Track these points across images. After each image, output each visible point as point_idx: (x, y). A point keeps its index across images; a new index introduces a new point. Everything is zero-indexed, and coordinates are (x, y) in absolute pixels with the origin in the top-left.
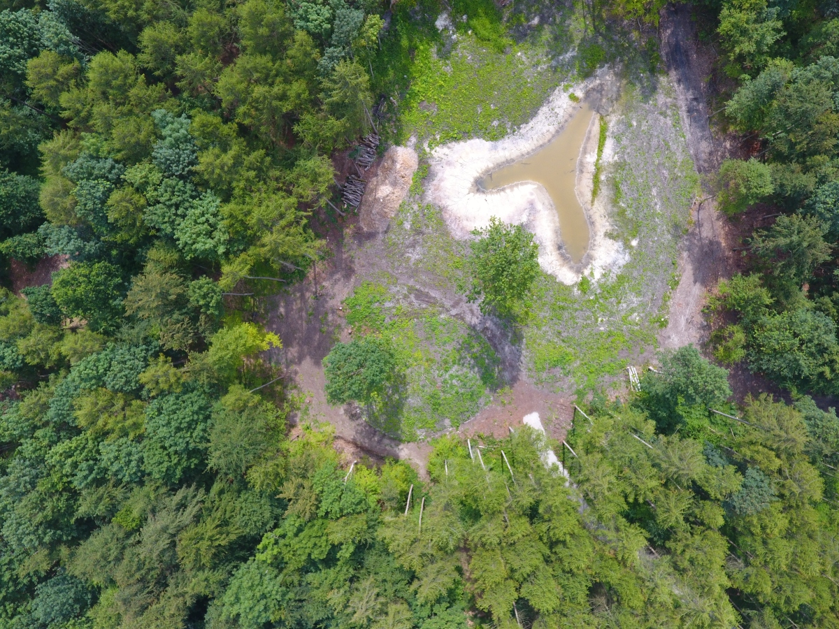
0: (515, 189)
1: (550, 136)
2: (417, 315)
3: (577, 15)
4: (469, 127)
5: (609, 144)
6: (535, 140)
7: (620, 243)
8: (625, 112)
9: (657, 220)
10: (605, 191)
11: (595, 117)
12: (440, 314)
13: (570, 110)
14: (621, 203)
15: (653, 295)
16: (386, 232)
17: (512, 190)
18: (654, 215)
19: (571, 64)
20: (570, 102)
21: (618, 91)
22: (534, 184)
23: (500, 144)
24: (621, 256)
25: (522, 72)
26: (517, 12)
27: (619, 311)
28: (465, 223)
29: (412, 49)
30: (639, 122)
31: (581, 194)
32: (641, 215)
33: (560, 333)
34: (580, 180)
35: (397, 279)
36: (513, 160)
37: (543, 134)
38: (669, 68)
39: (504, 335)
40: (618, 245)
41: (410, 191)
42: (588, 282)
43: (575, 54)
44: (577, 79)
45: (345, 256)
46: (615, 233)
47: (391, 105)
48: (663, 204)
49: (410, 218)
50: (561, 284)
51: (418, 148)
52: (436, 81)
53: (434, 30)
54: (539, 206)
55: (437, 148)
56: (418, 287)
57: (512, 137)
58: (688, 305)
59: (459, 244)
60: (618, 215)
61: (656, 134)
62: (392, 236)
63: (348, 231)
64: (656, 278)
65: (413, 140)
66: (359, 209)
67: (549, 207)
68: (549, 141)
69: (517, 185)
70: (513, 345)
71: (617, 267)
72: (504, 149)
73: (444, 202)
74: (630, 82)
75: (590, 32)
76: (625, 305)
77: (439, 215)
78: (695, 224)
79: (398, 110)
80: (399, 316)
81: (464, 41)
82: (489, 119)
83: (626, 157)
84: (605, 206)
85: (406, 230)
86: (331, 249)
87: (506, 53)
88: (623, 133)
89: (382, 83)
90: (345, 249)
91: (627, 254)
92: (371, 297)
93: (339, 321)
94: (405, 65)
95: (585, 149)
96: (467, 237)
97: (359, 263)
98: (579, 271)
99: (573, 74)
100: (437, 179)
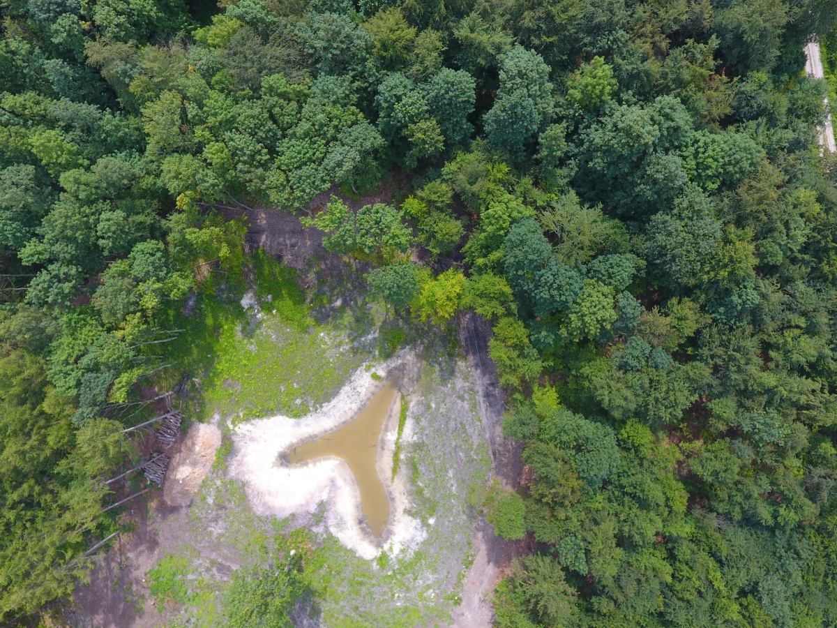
0: (318, 464)
1: (353, 414)
2: (219, 588)
5: (409, 423)
6: (337, 417)
7: (419, 521)
8: (425, 393)
9: (453, 501)
10: (404, 470)
11: (397, 396)
13: (373, 389)
14: (419, 483)
15: (448, 573)
16: (189, 506)
17: (315, 465)
18: (450, 496)
19: (373, 345)
20: (373, 381)
21: (419, 371)
22: (336, 460)
23: (303, 420)
24: (419, 533)
25: (324, 352)
26: (320, 293)
27: (415, 588)
28: (267, 498)
29: (217, 328)
30: (438, 404)
31: (382, 471)
32: (438, 495)
33: (357, 608)
34: (381, 456)
35: (200, 552)
36: (316, 436)
37: (345, 412)
38: (467, 352)
39: (303, 609)
40: (416, 522)
41: (213, 466)
42: (388, 556)
43: (377, 335)
44: (379, 359)
45: (149, 529)
46: (414, 510)
47: (193, 384)
48: (458, 486)
49: (213, 493)
50: (360, 559)
51: (221, 425)
52: (240, 360)
53: (240, 308)
54: (340, 482)
55: (241, 425)
56: (220, 560)
57: (314, 415)
58: (481, 583)
59: (260, 520)
60: (416, 493)
61: (453, 417)
62: (196, 511)
63: (153, 505)
64: (452, 557)
65: (217, 417)
66: (163, 483)
67: (351, 482)
68: (352, 418)
69: (320, 460)
70: (311, 618)
71: (415, 543)
72: (307, 425)
73: (247, 477)
74: (430, 364)
75: (391, 316)
76: (421, 582)
77: (241, 490)
79: (202, 389)
80: (202, 589)
81: (268, 320)
82: (292, 397)
83: (424, 438)
84: (404, 485)
85: (209, 505)
86: (135, 521)
87: (309, 333)
88: (422, 415)
89: (186, 362)
90: (149, 522)
91: (425, 532)
92: (175, 569)
93: (143, 591)
94: (209, 344)
95: (387, 426)
96: (268, 513)
97: (163, 536)
98: (379, 545)
99: (375, 355)
100: (240, 455)
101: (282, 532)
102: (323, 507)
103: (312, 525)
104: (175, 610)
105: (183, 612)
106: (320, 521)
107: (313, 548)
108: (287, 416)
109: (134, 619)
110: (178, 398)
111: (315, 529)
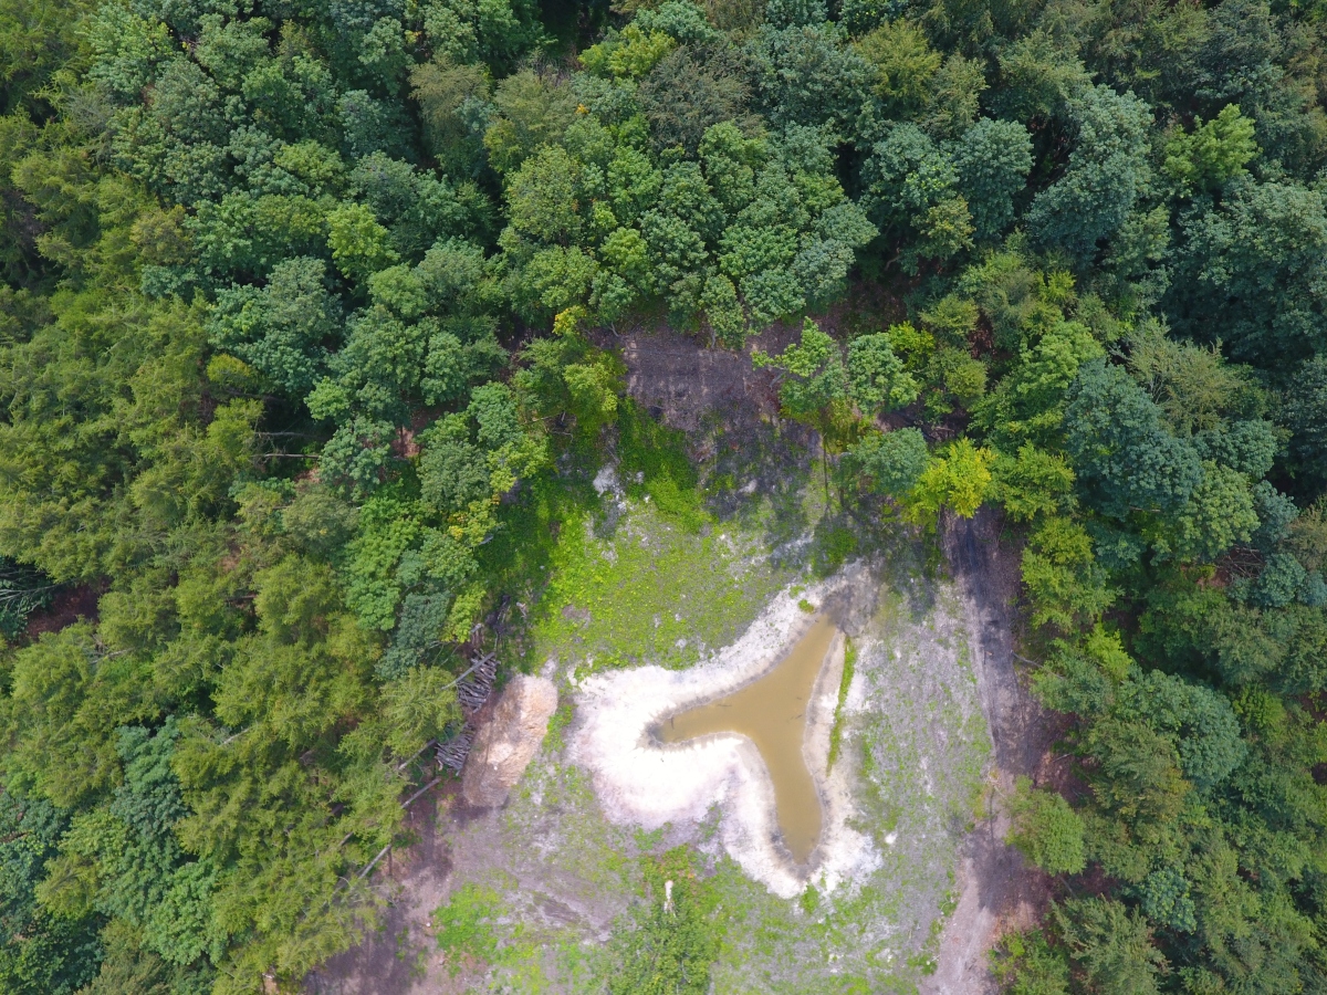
0: (709, 744)
1: (767, 664)
2: (548, 940)
3: (816, 482)
4: (639, 648)
5: (858, 683)
6: (742, 670)
7: (869, 838)
8: (884, 634)
9: (926, 807)
10: (847, 757)
11: (839, 638)
12: (584, 937)
13: (800, 625)
14: (872, 777)
15: (916, 922)
16: (503, 807)
17: (704, 746)
18: (923, 799)
19: (803, 555)
20: (801, 613)
21: (875, 600)
22: (738, 738)
23: (688, 674)
24: (869, 858)
25: (725, 565)
26: (721, 471)
27: (861, 945)
28: (628, 797)
29: (555, 523)
30: (905, 653)
31: (812, 757)
32: (902, 798)
33: (767, 976)
34: (811, 733)
35: (518, 881)
36: (707, 699)
37: (755, 661)
38: (955, 570)
40: (865, 840)
41: (543, 744)
42: (817, 894)
43: (810, 540)
44: (812, 578)
45: (437, 842)
46: (862, 821)
47: (517, 612)
48: (936, 784)
49: (542, 787)
50: (774, 896)
51: (558, 678)
52: (591, 576)
53: (593, 491)
54: (744, 774)
55: (588, 679)
56: (550, 895)
57: (706, 665)
58: (969, 941)
59: (617, 832)
60: (865, 793)
62: (513, 815)
63: (445, 804)
64: (921, 897)
65: (551, 665)
66: (464, 770)
67: (760, 774)
68: (765, 671)
69: (712, 738)
71: (862, 874)
72: (694, 682)
73: (596, 763)
74: (894, 590)
75: (835, 511)
76: (871, 936)
77: (587, 784)
78: (985, 817)
79: (529, 619)
80: (520, 940)
81: (637, 512)
82: (672, 636)
83: (883, 705)
84: (847, 779)
85: (535, 806)
86: (416, 829)
87: (702, 535)
88: (880, 669)
89: (505, 577)
90: (438, 832)
91: (879, 856)
92: (477, 907)
93: (425, 942)
94: (542, 549)
95: (820, 686)
96: (628, 821)
97: (460, 854)
98: (803, 876)
99: (806, 572)
100: (586, 726)
101: (651, 852)
102: (717, 812)
103: (699, 842)
104: (475, 973)
105: (488, 977)
106: (713, 835)
107: (701, 879)
108: (663, 666)
109: (410, 986)
110: (490, 635)
111: (703, 849)
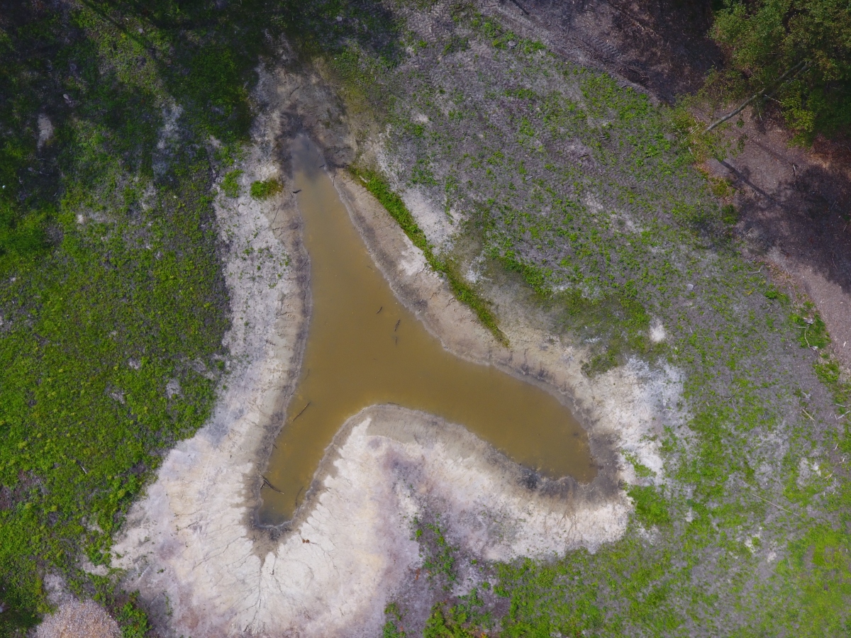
0: (337, 463)
1: (298, 302)
3: (106, 38)
5: (417, 204)
6: (277, 339)
7: (632, 361)
8: (382, 116)
9: (654, 251)
10: (502, 299)
11: (340, 181)
13: (282, 216)
14: (555, 289)
15: (798, 393)
17: (334, 473)
19: (188, 135)
20: (268, 203)
22: (361, 419)
23: (222, 414)
24: (660, 383)
25: (121, 246)
27: (767, 492)
30: (428, 108)
31: (466, 345)
32: (615, 271)
34: (434, 321)
36: (277, 416)
37: (279, 313)
40: (632, 368)
42: (650, 490)
43: (177, 110)
44: (231, 151)
46: (603, 352)
48: (633, 211)
50: (606, 550)
51: (80, 587)
54: (413, 451)
55: (117, 548)
57: (230, 380)
61: (480, 96)
64: (769, 357)
65: (54, 582)
67: (432, 430)
68: (304, 312)
69: (334, 454)
71: (674, 410)
72: (239, 415)
74: (332, 52)
75: (163, 46)
76: (766, 468)
78: (731, 183)
82: (153, 393)
83: (472, 195)
84: (532, 323)
87: (57, 243)
88: (421, 158)
91: (667, 368)
95: (384, 257)
98: (611, 489)
99: (216, 151)
100: (175, 604)
102: (429, 531)
103: (447, 589)
106: (454, 564)
108: (182, 437)
111: (461, 591)
